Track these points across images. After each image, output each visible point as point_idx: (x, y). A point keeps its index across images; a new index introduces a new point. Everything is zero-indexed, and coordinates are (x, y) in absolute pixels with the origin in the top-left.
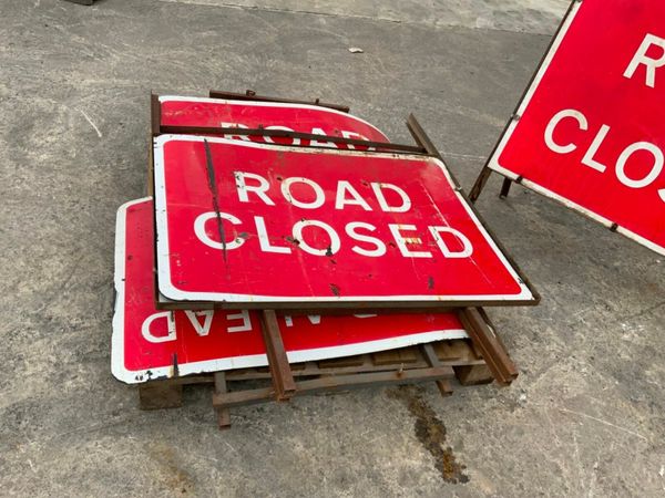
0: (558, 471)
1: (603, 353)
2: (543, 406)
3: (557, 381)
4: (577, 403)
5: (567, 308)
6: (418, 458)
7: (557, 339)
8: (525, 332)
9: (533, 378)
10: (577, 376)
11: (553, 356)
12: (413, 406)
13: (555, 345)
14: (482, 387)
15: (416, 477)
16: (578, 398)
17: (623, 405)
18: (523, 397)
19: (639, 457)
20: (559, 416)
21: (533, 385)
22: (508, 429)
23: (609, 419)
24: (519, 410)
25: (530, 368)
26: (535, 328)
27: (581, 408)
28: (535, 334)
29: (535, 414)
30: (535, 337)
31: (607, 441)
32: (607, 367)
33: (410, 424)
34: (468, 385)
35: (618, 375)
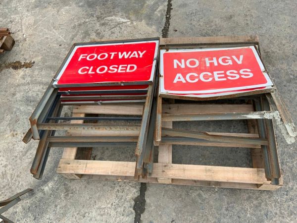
0: (47, 38)
1: (28, 6)
2: (30, 32)
3: (27, 24)
4: (35, 22)
5: (9, 7)
6: (21, 72)
7: (16, 16)
8: (8, 24)
9: (22, 30)
10: (29, 18)
11: (20, 20)
12: (7, 67)
13: (17, 18)
14: (15, 45)
15: (25, 75)
16: (34, 21)
17: (44, 11)
18: (25, 36)
19: (57, 16)
20: (35, 29)
21: (23, 31)
22: (30, 45)
23: (45, 17)
24: (27, 39)
25: (18, 29)
26: (9, 20)
27: (38, 22)
28: (10, 21)
29: (31, 35)
30: (11, 22)
31: (49, 21)
32: (32, 8)
33: (11, 70)
34: (11, 49)
35: (36, 7)
